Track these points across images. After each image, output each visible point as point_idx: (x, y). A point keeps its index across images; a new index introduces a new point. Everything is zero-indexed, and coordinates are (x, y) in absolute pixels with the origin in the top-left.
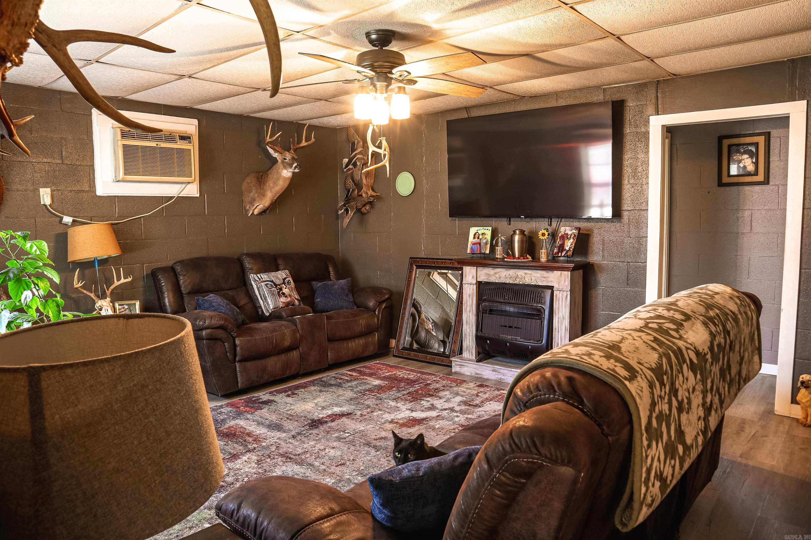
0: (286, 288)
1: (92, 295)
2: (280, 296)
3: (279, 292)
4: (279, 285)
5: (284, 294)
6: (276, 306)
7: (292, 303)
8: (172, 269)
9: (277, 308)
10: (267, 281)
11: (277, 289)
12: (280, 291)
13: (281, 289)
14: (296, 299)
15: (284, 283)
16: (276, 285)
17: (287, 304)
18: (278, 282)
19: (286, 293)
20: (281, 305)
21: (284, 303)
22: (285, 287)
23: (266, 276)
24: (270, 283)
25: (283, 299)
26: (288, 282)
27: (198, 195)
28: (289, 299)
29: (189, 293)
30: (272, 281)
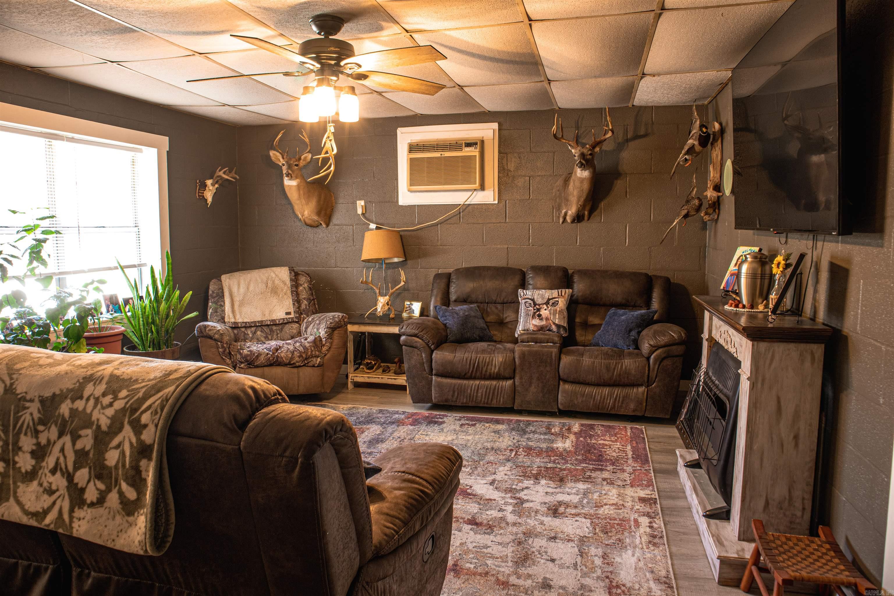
0: (545, 310)
1: (377, 291)
2: (533, 317)
3: (535, 313)
4: (539, 305)
5: (539, 316)
6: (525, 328)
7: (548, 328)
8: (448, 276)
9: (528, 330)
10: (528, 299)
11: (535, 310)
12: (537, 312)
13: (539, 310)
14: (554, 323)
15: (547, 303)
16: (535, 304)
17: (541, 329)
18: (539, 301)
19: (543, 316)
20: (532, 328)
21: (535, 326)
22: (546, 307)
23: (530, 293)
24: (530, 301)
25: (536, 322)
26: (553, 303)
27: (496, 202)
28: (544, 323)
30: (533, 300)
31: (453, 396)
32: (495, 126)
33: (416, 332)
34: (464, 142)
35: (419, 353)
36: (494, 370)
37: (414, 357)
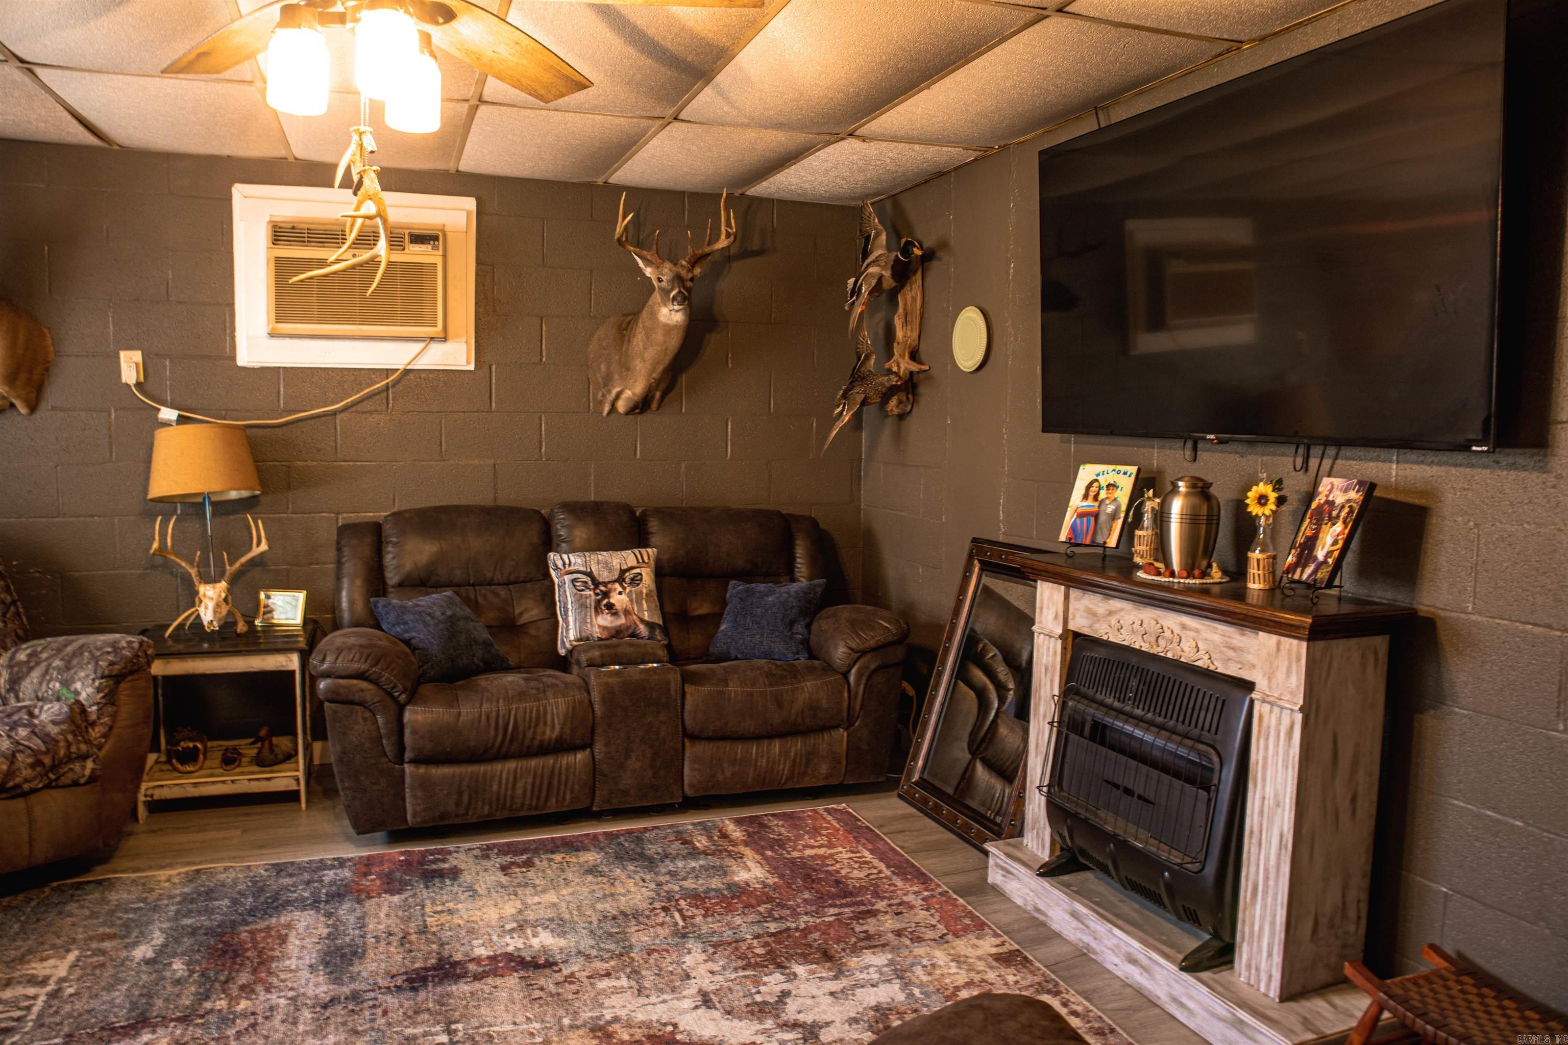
0: (620, 593)
1: (193, 572)
2: (598, 610)
3: (598, 602)
4: (605, 584)
5: (610, 606)
6: (584, 634)
7: (630, 632)
9: (588, 639)
10: (578, 572)
11: (597, 594)
12: (603, 599)
13: (606, 595)
14: (642, 621)
15: (620, 580)
16: (596, 583)
17: (617, 633)
18: (604, 576)
19: (618, 606)
20: (597, 633)
21: (604, 628)
22: (620, 589)
23: (579, 561)
24: (584, 578)
25: (605, 620)
26: (632, 579)
27: (472, 367)
28: (622, 621)
29: (401, 585)
30: (590, 574)
31: (458, 804)
32: (470, 203)
33: (364, 667)
34: (407, 232)
35: (367, 714)
36: (551, 733)
37: (356, 727)
